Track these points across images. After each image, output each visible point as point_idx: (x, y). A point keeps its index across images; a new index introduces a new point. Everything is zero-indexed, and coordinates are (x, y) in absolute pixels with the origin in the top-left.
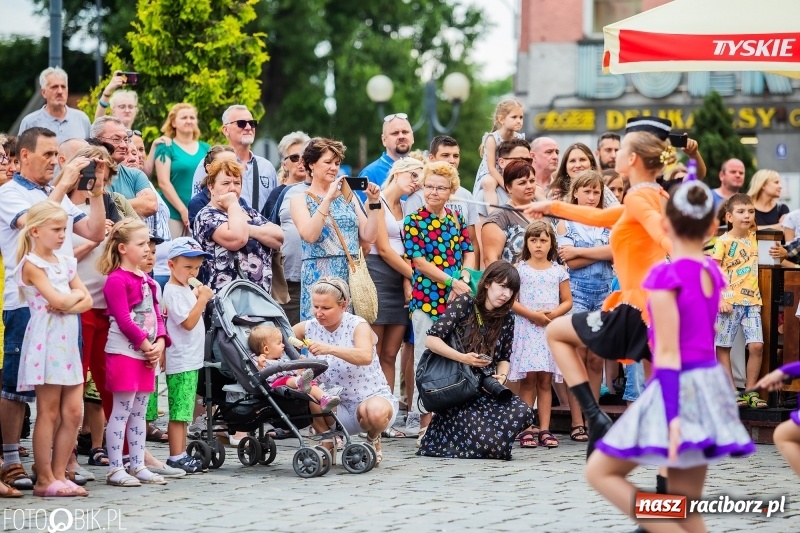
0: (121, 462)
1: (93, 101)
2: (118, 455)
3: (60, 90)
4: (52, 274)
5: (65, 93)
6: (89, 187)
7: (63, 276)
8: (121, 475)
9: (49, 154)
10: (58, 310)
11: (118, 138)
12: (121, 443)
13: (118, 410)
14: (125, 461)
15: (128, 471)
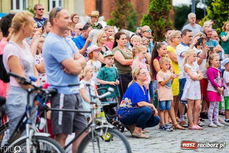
0: (212, 121)
1: (203, 22)
2: (211, 119)
3: (194, 19)
4: (192, 70)
5: (195, 20)
6: (201, 44)
7: (195, 70)
8: (212, 124)
9: (190, 36)
10: (194, 80)
11: (209, 31)
12: (212, 115)
13: (211, 106)
14: (213, 120)
15: (214, 123)
